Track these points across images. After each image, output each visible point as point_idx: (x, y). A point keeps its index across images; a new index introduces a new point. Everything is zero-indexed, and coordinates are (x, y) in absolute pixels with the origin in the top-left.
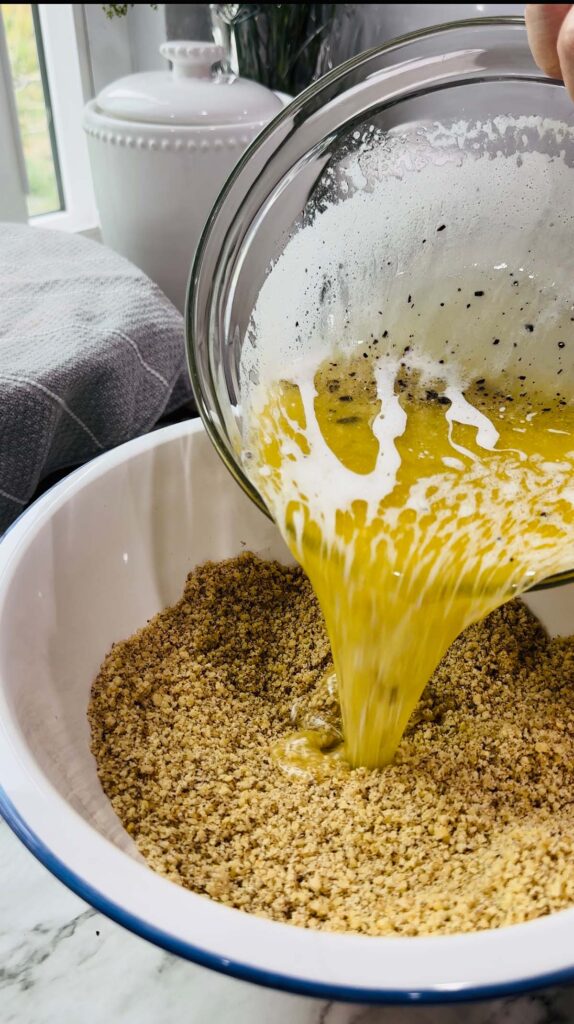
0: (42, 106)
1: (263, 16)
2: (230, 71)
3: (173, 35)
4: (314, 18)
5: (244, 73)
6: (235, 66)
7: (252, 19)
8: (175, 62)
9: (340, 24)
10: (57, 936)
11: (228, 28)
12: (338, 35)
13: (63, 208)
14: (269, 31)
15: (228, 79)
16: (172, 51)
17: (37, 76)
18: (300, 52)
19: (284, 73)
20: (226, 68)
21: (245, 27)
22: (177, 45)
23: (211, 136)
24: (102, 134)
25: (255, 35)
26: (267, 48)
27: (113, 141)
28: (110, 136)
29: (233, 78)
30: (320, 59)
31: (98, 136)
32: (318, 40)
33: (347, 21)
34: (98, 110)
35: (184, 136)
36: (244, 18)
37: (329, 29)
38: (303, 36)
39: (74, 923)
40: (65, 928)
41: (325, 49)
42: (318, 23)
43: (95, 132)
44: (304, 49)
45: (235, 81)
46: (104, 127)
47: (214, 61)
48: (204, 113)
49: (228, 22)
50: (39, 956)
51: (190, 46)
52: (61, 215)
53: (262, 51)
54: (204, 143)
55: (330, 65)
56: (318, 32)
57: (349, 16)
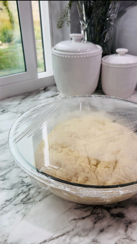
0: (42, 47)
1: (93, 28)
2: (85, 40)
3: (72, 32)
4: (104, 28)
5: (88, 40)
6: (86, 39)
7: (90, 28)
8: (73, 38)
9: (111, 29)
11: (85, 31)
12: (110, 31)
13: (45, 71)
14: (94, 31)
15: (84, 42)
16: (72, 36)
17: (41, 41)
18: (101, 36)
19: (97, 40)
20: (84, 39)
21: (89, 31)
22: (73, 35)
23: (80, 55)
24: (55, 55)
25: (91, 32)
26: (94, 34)
27: (58, 56)
29: (85, 42)
30: (106, 37)
32: (106, 33)
33: (112, 28)
34: (55, 49)
35: (74, 55)
36: (89, 28)
37: (108, 30)
38: (102, 32)
41: (107, 35)
42: (106, 29)
43: (54, 54)
44: (102, 35)
45: (86, 42)
46: (56, 53)
47: (82, 38)
48: (79, 50)
49: (85, 29)
51: (76, 35)
52: (45, 73)
53: (92, 35)
54: (78, 57)
55: (108, 38)
56: (106, 31)
57: (113, 27)
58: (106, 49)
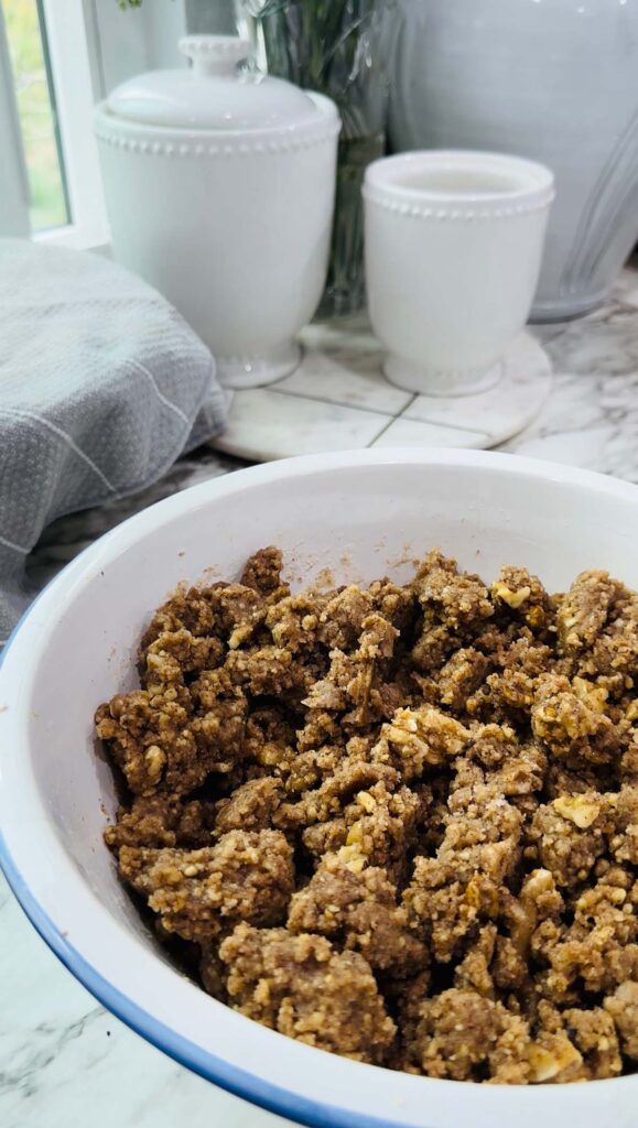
0: (46, 108)
1: (294, 7)
2: (257, 69)
3: (195, 27)
4: (350, 9)
5: (273, 71)
6: (262, 63)
7: (281, 10)
8: (197, 60)
9: (380, 18)
10: (63, 1037)
11: (255, 21)
12: (376, 29)
13: (70, 221)
14: (301, 24)
15: (254, 79)
16: (192, 47)
17: (42, 75)
18: (333, 50)
19: (316, 70)
20: (252, 66)
21: (274, 20)
22: (199, 40)
23: (235, 141)
24: (114, 139)
25: (285, 29)
26: (298, 43)
27: (126, 147)
28: (123, 141)
29: (260, 77)
30: (358, 54)
31: (109, 141)
32: (355, 34)
33: (387, 14)
34: (110, 112)
35: (207, 142)
36: (273, 10)
37: (367, 22)
38: (338, 31)
39: (82, 1022)
40: (72, 1027)
41: (363, 45)
42: (356, 15)
43: (106, 137)
44: (340, 46)
45: (263, 80)
46: (117, 131)
47: (239, 57)
48: (228, 117)
49: (255, 15)
50: (44, 1058)
51: (213, 40)
52: (68, 231)
53: (293, 47)
54: (228, 149)
55: (369, 63)
56: (355, 26)
57: (389, 7)
58: (358, 113)
